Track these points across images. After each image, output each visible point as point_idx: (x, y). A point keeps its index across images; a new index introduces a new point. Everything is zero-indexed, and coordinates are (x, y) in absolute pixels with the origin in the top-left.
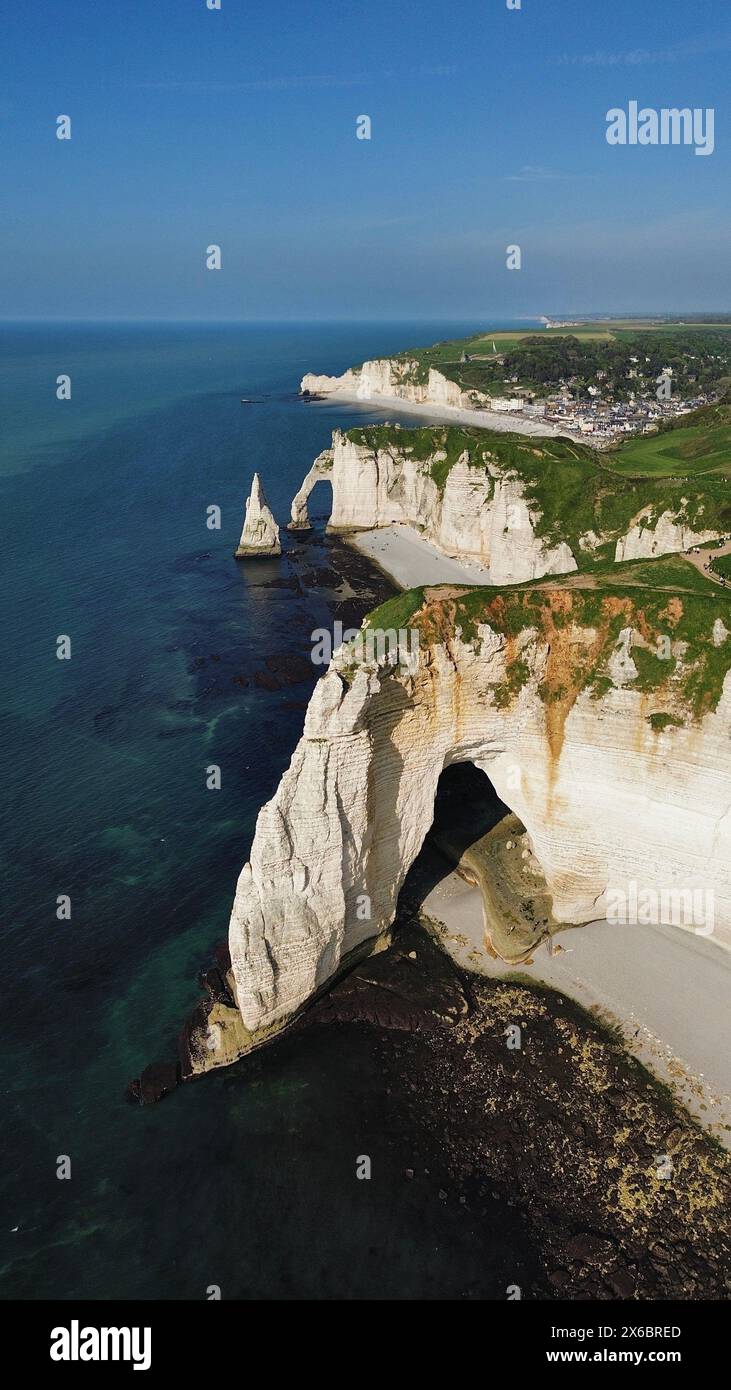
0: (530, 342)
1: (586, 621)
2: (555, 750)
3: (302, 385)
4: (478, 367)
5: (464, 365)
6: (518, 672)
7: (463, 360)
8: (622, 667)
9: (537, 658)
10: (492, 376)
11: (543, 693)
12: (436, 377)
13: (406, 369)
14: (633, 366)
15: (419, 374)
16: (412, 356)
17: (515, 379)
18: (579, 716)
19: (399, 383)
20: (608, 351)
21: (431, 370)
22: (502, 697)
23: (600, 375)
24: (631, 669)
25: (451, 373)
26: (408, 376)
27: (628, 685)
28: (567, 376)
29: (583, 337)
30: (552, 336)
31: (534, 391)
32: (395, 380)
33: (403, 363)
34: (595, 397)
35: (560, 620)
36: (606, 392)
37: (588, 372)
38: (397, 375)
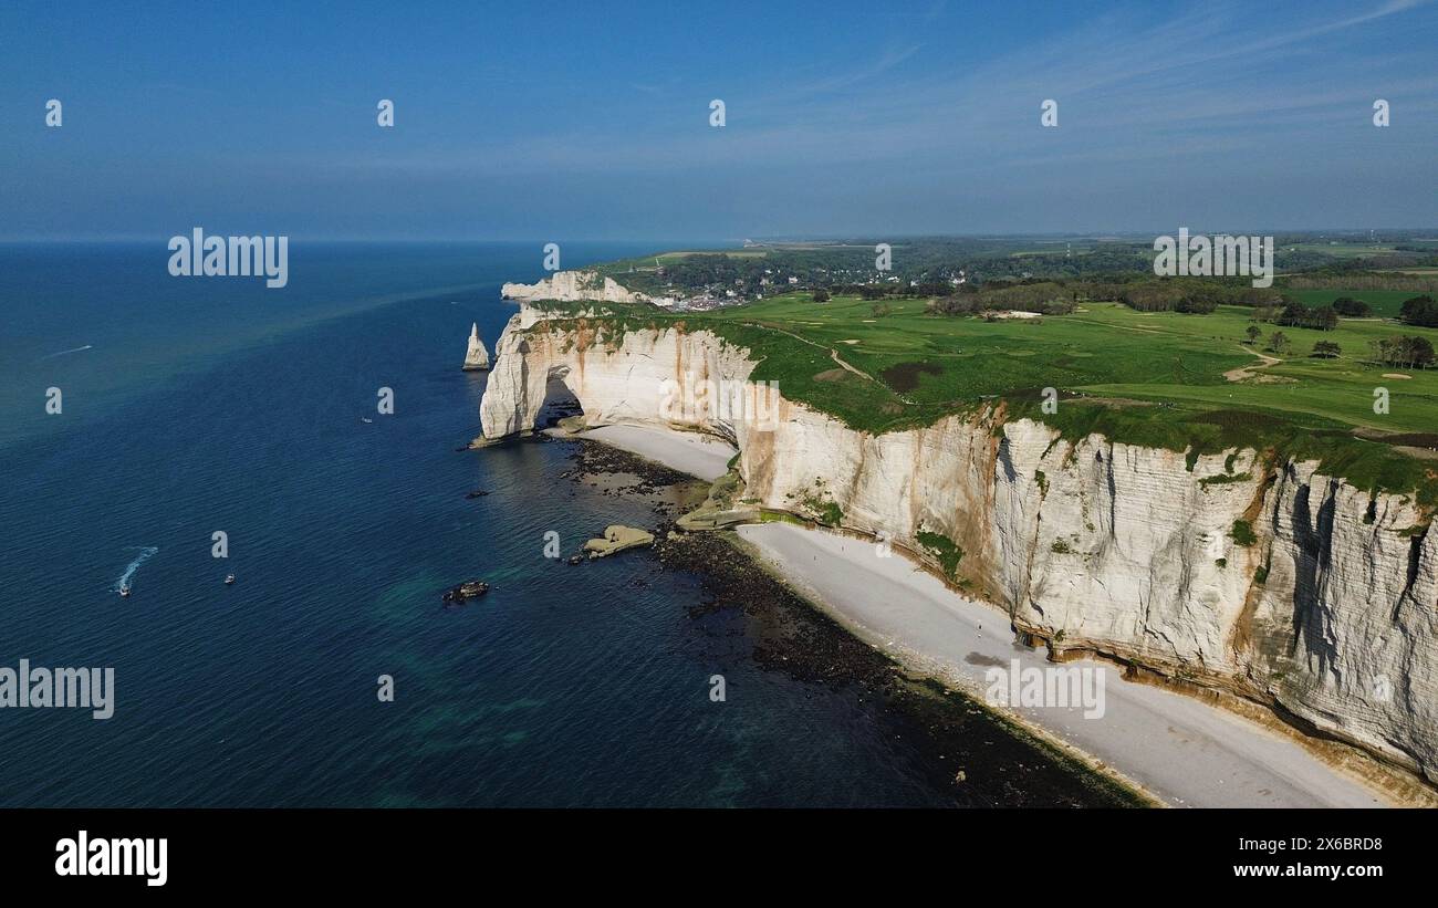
0: (690, 258)
1: (590, 328)
2: (582, 368)
3: (502, 291)
4: (643, 276)
5: (632, 274)
6: (570, 343)
7: (631, 271)
8: (599, 338)
9: (576, 339)
10: (652, 282)
11: (578, 350)
12: (609, 282)
13: (588, 277)
14: (766, 276)
15: (597, 281)
16: (593, 268)
17: (670, 285)
18: (587, 355)
19: (582, 289)
20: (748, 265)
21: (607, 279)
22: (565, 351)
23: (739, 282)
24: (601, 338)
25: (621, 280)
26: (590, 282)
27: (601, 343)
28: (711, 283)
29: (730, 255)
30: (710, 254)
31: (684, 292)
32: (579, 286)
33: (585, 273)
34: (730, 298)
35: (583, 328)
36: (740, 294)
37: (728, 281)
38: (581, 283)
